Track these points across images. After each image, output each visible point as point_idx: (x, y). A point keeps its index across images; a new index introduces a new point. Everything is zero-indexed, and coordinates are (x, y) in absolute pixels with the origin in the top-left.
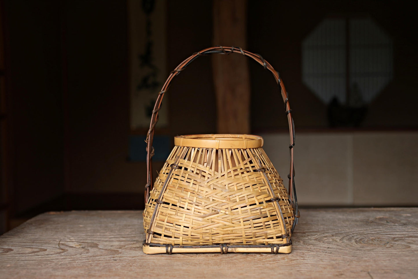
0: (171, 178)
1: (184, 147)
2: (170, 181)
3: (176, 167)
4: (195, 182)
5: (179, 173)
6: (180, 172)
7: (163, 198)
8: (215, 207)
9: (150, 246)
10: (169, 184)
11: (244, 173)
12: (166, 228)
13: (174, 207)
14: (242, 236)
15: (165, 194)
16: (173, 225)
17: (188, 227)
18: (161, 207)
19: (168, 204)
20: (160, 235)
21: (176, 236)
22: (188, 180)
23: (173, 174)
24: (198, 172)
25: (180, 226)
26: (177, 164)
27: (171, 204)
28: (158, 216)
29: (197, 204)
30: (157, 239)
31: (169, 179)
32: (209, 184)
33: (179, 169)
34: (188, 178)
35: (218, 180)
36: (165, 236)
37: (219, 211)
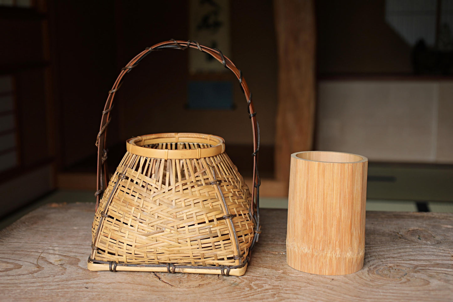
0: (118, 189)
1: (133, 154)
2: (116, 192)
3: (123, 177)
4: (140, 197)
5: (125, 185)
6: (126, 183)
7: (108, 211)
8: (160, 225)
9: (94, 263)
10: (115, 196)
11: (195, 186)
12: (109, 245)
13: (117, 222)
14: (190, 257)
15: (110, 207)
16: (117, 242)
17: (131, 246)
18: (106, 221)
19: (113, 218)
20: (104, 251)
21: (119, 254)
22: (134, 194)
23: (120, 185)
24: (144, 184)
25: (124, 243)
26: (124, 173)
27: (115, 219)
28: (102, 231)
29: (141, 221)
30: (100, 255)
31: (115, 190)
32: (154, 199)
33: (126, 180)
34: (133, 191)
35: (164, 195)
36: (109, 253)
37: (164, 229)
